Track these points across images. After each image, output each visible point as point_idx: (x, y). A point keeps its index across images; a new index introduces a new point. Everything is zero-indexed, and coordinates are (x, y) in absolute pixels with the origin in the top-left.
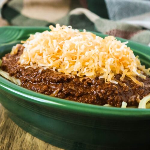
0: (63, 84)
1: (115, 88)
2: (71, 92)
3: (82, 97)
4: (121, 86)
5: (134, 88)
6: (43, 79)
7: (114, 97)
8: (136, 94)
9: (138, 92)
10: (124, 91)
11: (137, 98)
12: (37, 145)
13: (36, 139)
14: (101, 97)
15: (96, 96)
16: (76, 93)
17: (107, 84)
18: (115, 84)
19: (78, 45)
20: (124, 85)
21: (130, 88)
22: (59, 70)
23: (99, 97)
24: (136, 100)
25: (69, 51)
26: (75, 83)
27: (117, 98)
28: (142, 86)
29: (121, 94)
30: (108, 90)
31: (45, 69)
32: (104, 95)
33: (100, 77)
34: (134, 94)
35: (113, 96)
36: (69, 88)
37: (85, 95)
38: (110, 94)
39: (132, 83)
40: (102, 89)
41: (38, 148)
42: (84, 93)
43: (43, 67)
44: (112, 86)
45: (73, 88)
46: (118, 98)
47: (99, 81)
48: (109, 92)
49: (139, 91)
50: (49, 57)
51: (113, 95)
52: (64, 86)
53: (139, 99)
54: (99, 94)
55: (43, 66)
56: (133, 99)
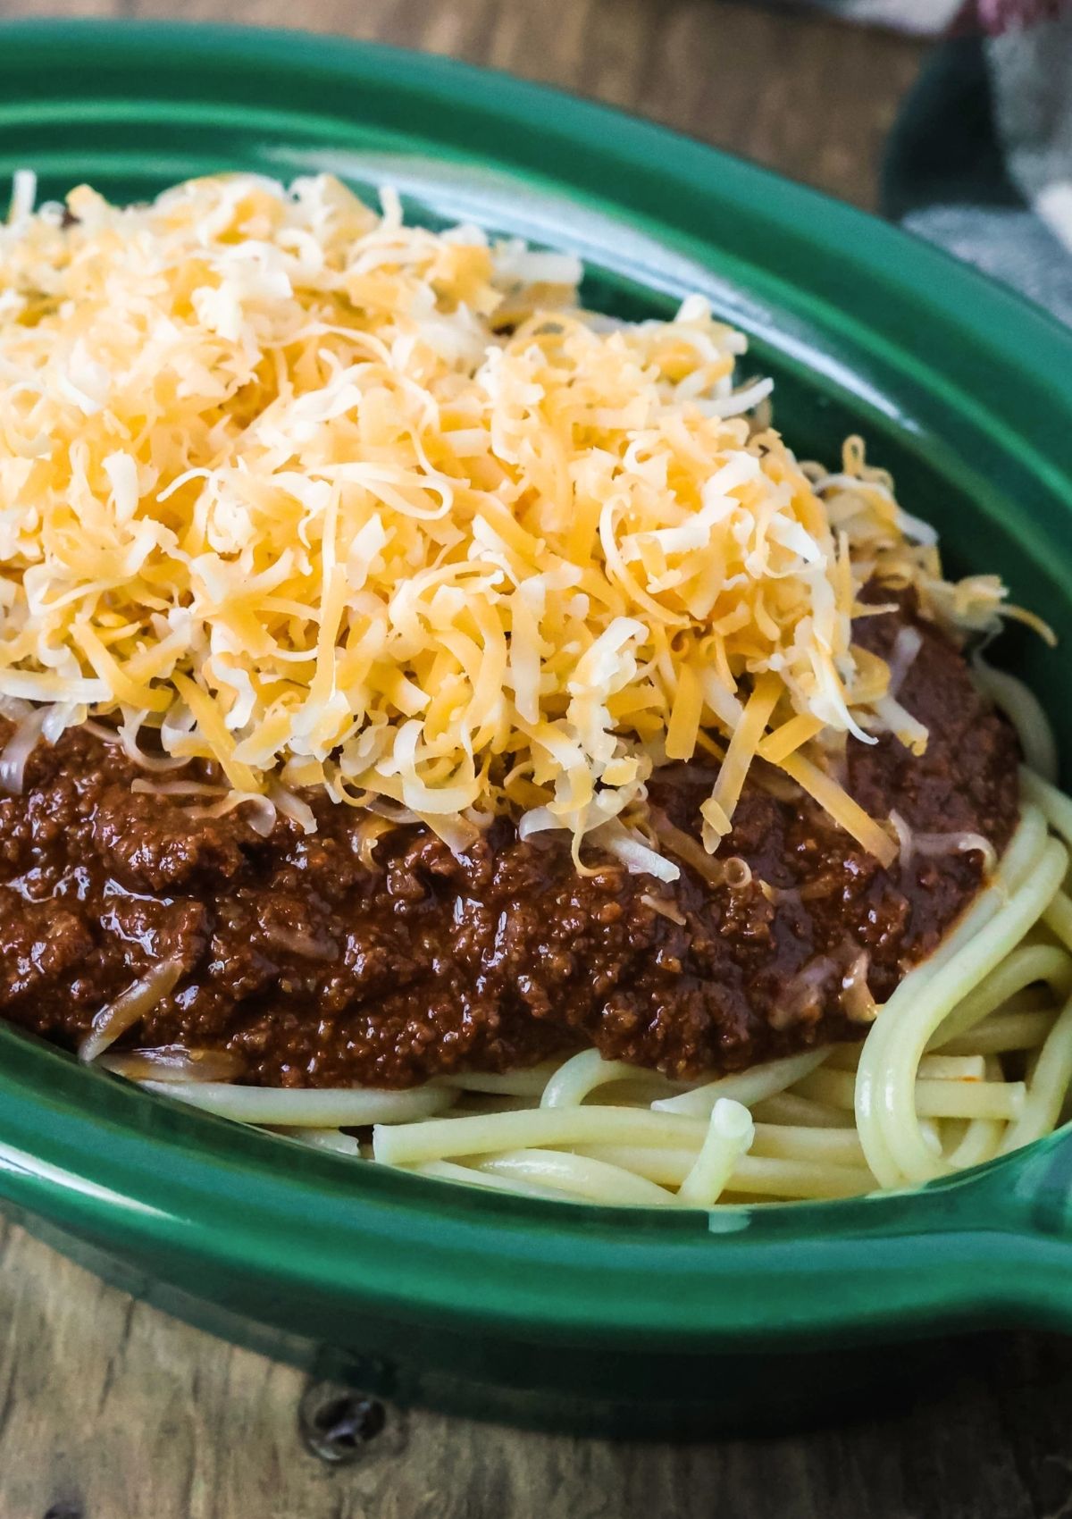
0: (212, 909)
1: (660, 918)
2: (284, 975)
3: (375, 1012)
4: (707, 892)
5: (822, 885)
6: (45, 845)
7: (654, 1006)
8: (839, 941)
9: (853, 928)
10: (736, 936)
11: (848, 983)
12: (42, 1321)
13: (23, 1244)
14: (535, 1012)
15: (501, 997)
16: (325, 981)
17: (588, 880)
18: (655, 881)
19: (324, 511)
20: (737, 876)
21: (791, 896)
22: (171, 738)
23: (527, 1008)
24: (837, 1004)
25: (247, 562)
26: (314, 880)
27: (672, 1007)
28: (896, 860)
29: (707, 974)
30: (599, 948)
31: (53, 728)
32: (561, 996)
33: (529, 826)
34: (821, 945)
35: (643, 993)
36: (263, 948)
37: (404, 990)
38: (614, 987)
39: (811, 844)
40: (547, 939)
41: (49, 1347)
42: (397, 973)
43: (36, 716)
44: (632, 909)
45: (301, 940)
46: (680, 1010)
47: (521, 862)
48: (605, 967)
49: (864, 919)
50: (78, 604)
51: (637, 991)
52: (220, 926)
53: (865, 994)
54: (527, 986)
55: (37, 705)
56: (812, 1001)
